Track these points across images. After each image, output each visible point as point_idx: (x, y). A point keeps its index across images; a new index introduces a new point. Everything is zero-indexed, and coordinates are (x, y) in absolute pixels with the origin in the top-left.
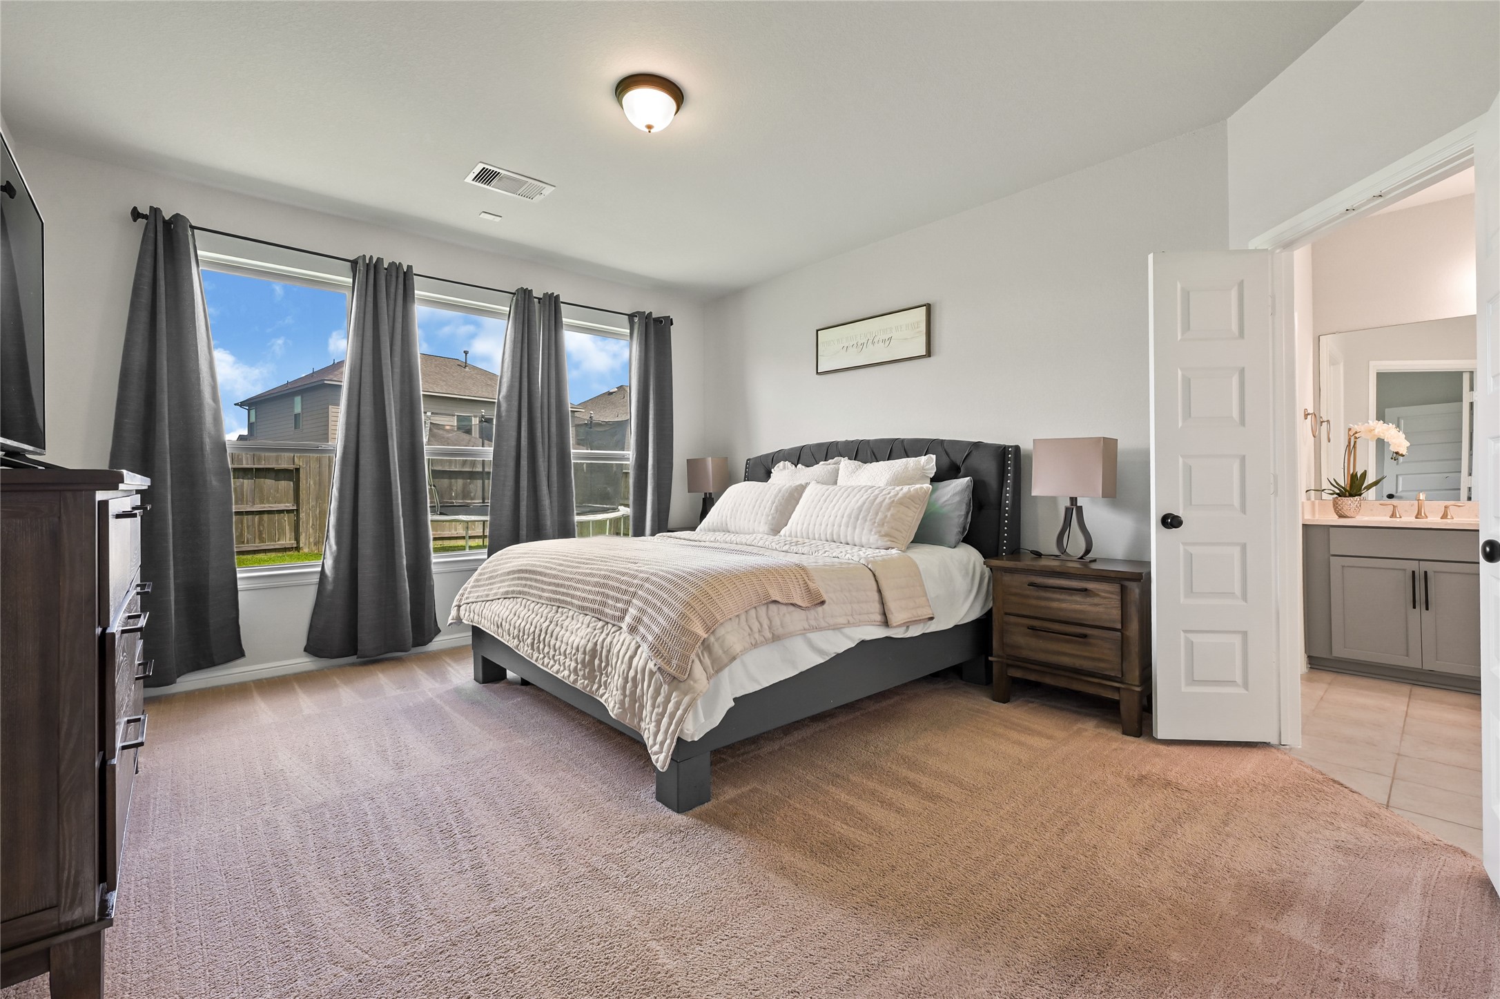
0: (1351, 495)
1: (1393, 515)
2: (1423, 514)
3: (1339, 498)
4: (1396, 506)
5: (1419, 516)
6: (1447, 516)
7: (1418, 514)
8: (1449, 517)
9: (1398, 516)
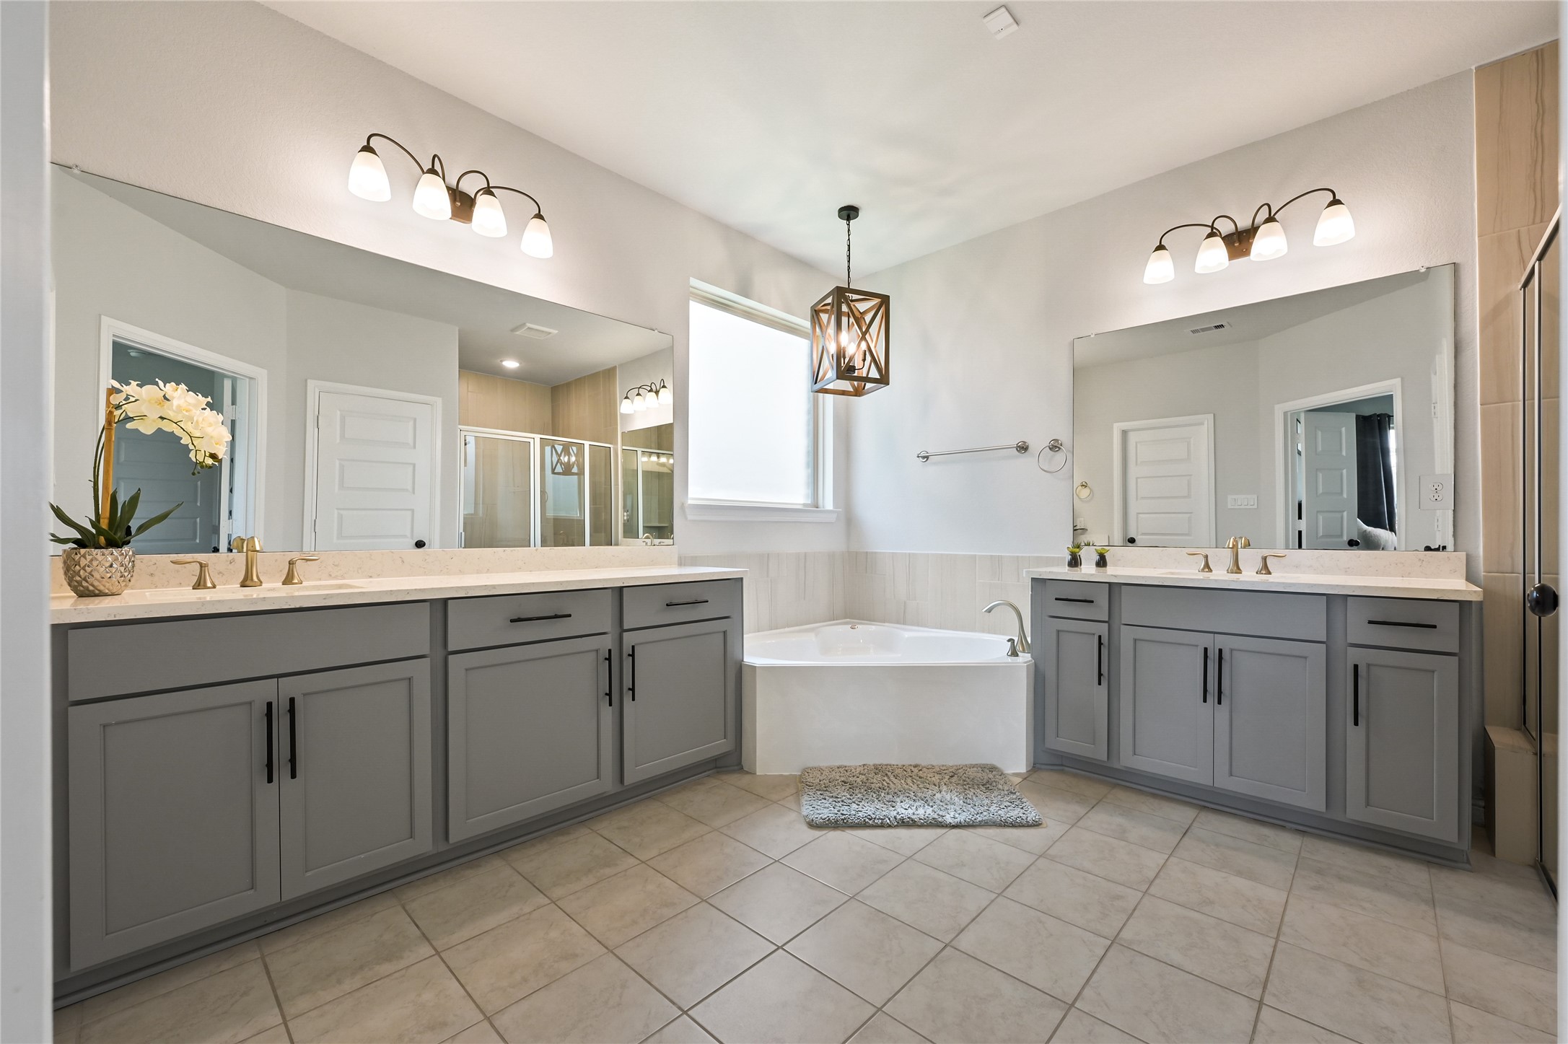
0: (113, 544)
1: (199, 585)
2: (255, 578)
3: (83, 551)
4: (206, 565)
5: (248, 583)
6: (293, 578)
7: (246, 579)
8: (296, 581)
9: (209, 585)
